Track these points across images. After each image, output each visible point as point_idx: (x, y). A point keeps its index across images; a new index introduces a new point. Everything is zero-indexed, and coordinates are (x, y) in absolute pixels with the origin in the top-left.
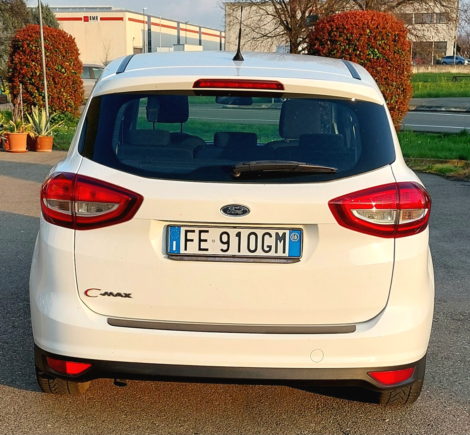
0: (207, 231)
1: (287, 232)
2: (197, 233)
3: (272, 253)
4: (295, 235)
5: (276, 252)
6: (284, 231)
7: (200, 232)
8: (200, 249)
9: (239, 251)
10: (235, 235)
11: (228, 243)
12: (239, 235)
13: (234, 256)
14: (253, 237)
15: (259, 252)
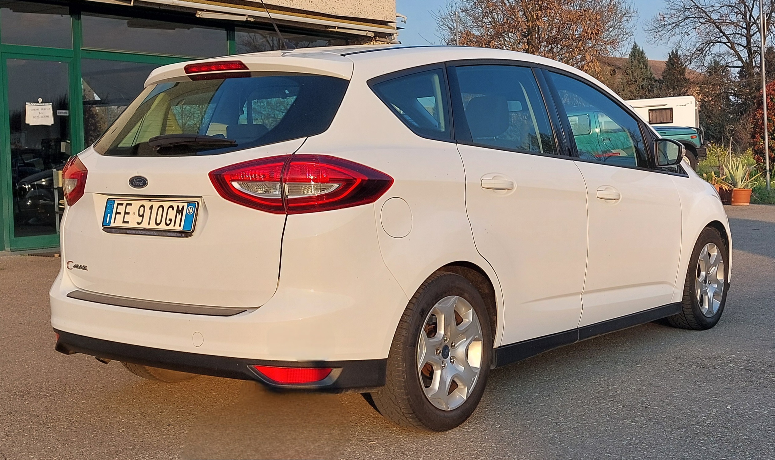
0: (131, 204)
1: (186, 205)
2: (124, 205)
3: (171, 227)
4: (191, 207)
5: (174, 225)
6: (184, 204)
7: (127, 204)
8: (124, 222)
9: (149, 224)
10: (149, 208)
11: (142, 216)
12: (151, 208)
13: (145, 229)
14: (161, 209)
15: (163, 226)
